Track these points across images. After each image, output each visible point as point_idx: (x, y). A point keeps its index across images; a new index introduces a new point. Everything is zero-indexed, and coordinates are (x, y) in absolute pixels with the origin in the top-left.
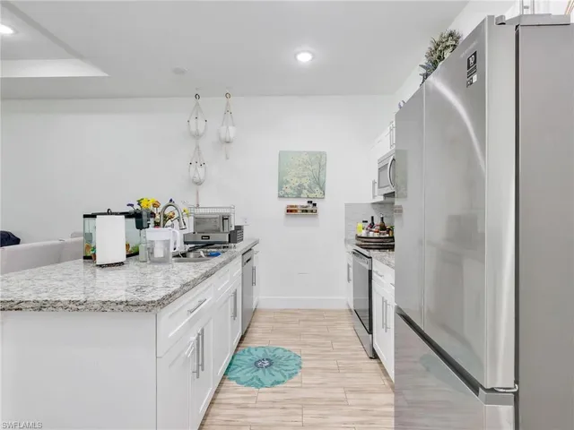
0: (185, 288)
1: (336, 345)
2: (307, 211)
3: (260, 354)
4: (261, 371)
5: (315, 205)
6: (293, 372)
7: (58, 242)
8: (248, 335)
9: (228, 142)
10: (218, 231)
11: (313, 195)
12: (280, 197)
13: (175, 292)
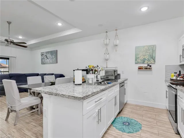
0: (94, 94)
1: (158, 124)
2: (147, 69)
3: (125, 120)
4: (125, 126)
5: (151, 66)
6: (138, 130)
7: (69, 77)
8: (122, 112)
9: (117, 46)
10: (112, 75)
11: (150, 62)
12: (136, 63)
13: (89, 95)
